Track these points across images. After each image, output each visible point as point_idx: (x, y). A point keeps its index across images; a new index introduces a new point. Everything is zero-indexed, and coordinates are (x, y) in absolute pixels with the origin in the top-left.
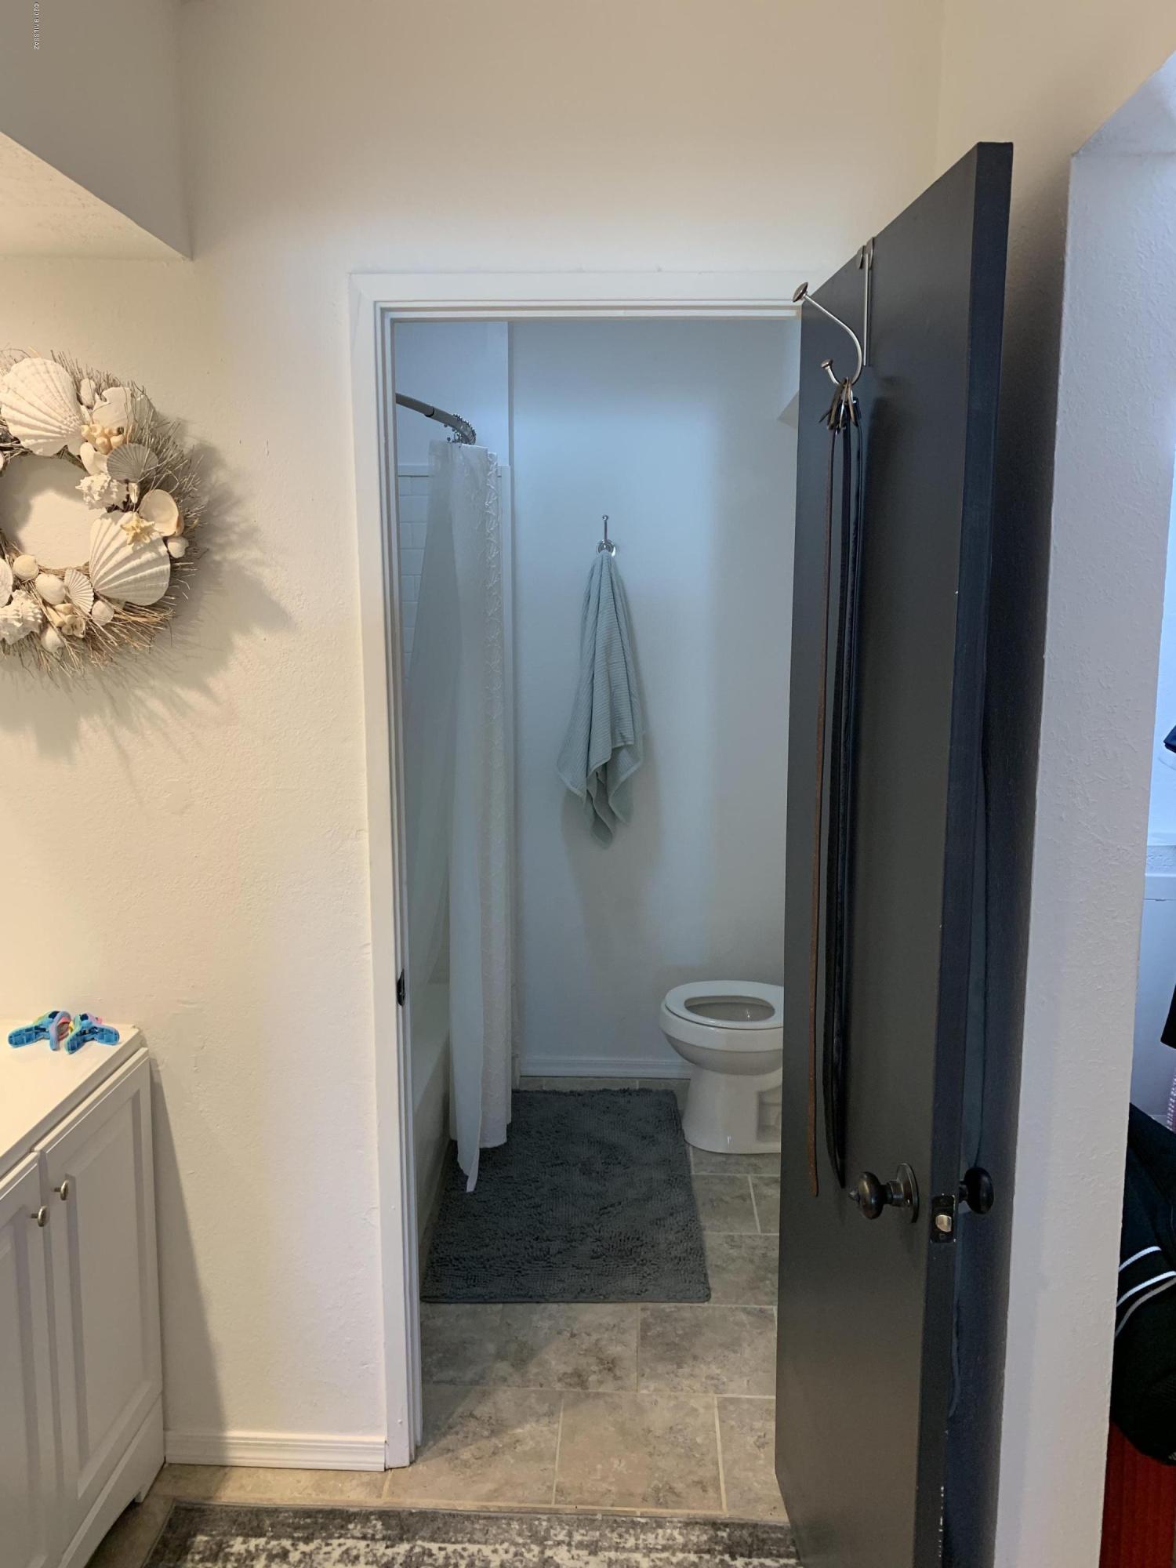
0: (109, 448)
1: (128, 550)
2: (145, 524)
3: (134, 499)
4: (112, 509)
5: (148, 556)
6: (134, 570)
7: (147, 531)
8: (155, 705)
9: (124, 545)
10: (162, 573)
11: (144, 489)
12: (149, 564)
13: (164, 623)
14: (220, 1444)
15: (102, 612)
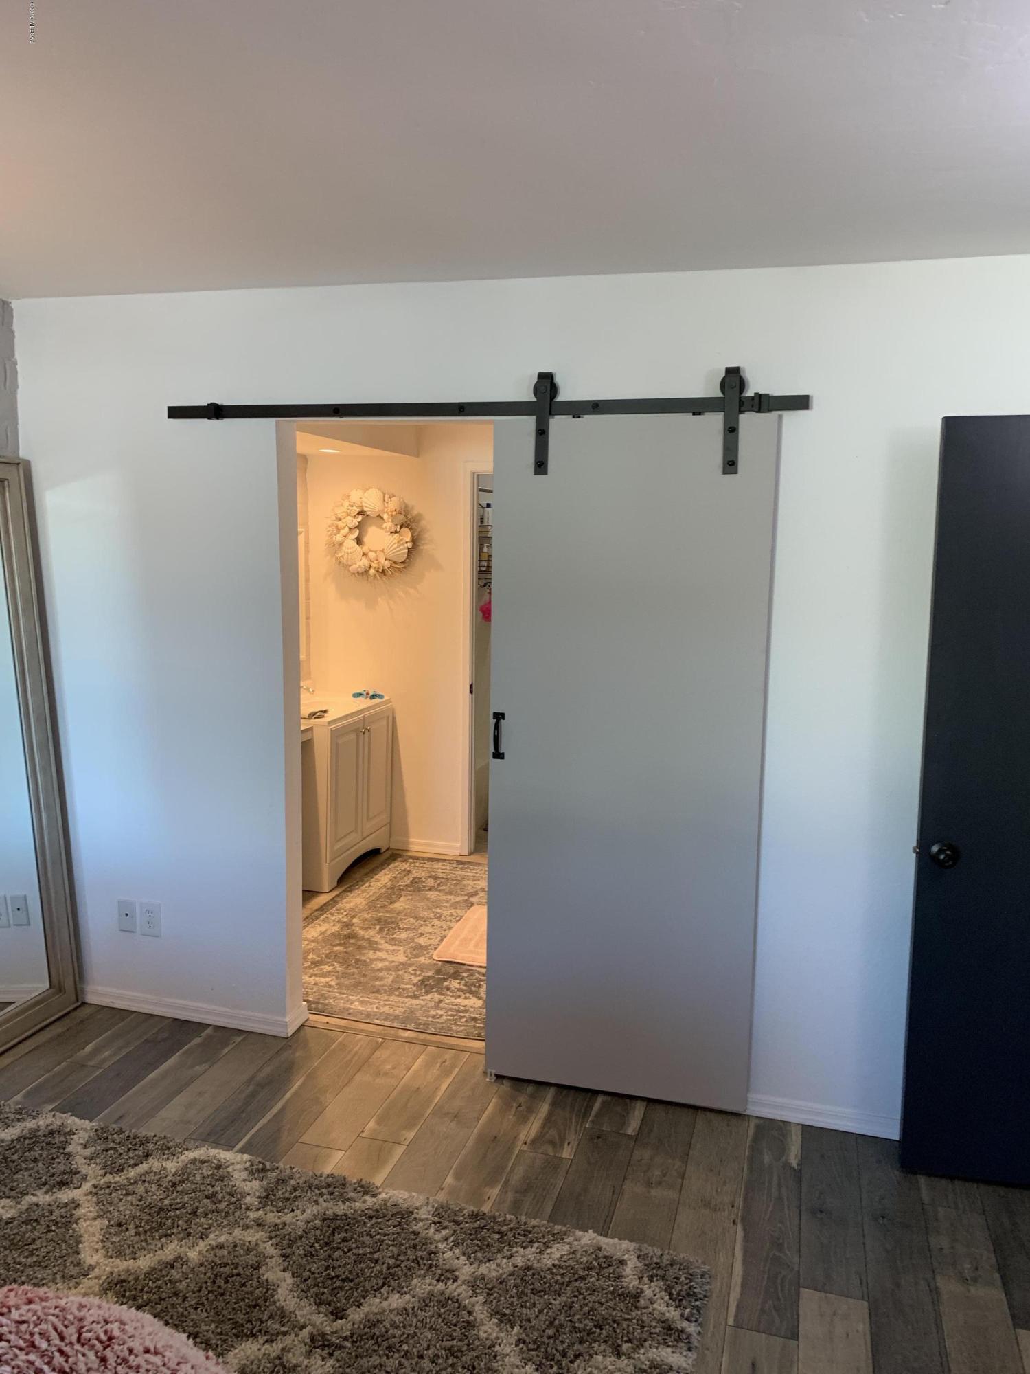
0: (392, 515)
1: (396, 545)
2: (401, 538)
3: (398, 530)
4: (392, 533)
5: (401, 547)
6: (396, 552)
7: (401, 540)
8: (401, 593)
9: (395, 544)
10: (404, 553)
11: (401, 527)
12: (402, 550)
13: (405, 568)
14: (407, 843)
15: (387, 564)
